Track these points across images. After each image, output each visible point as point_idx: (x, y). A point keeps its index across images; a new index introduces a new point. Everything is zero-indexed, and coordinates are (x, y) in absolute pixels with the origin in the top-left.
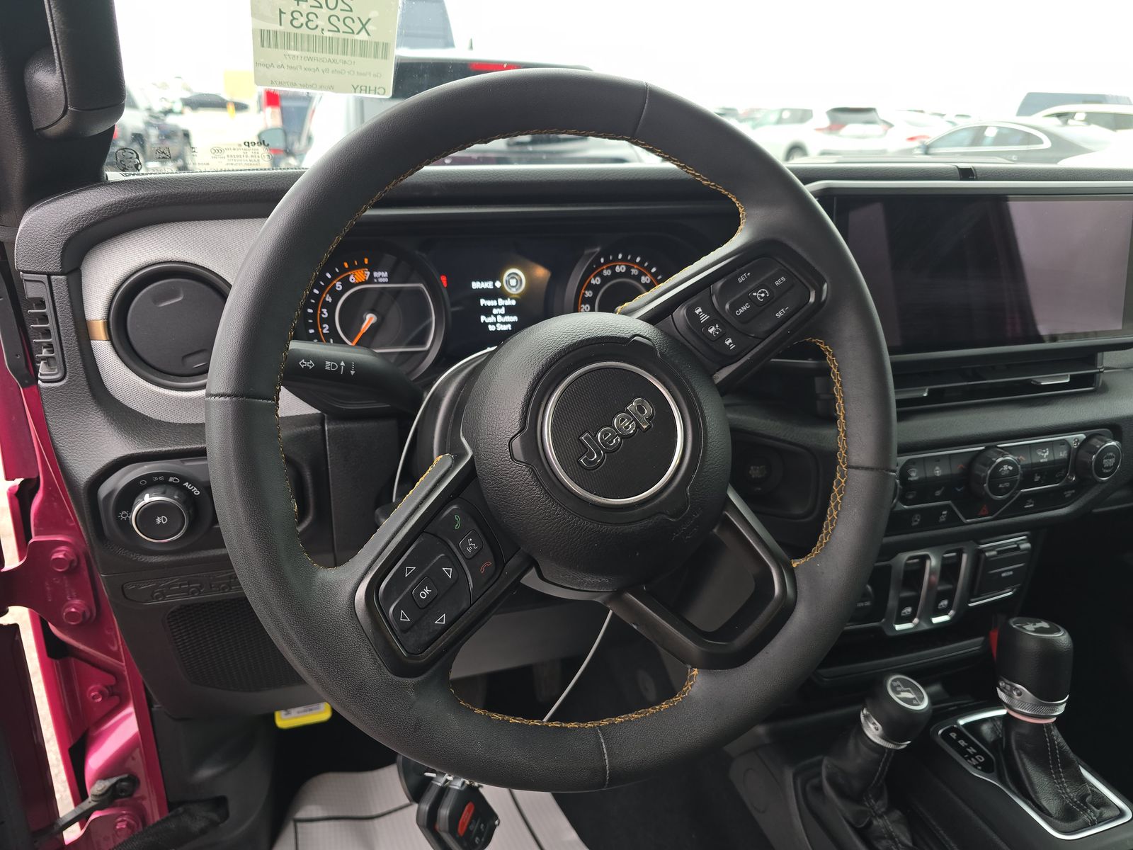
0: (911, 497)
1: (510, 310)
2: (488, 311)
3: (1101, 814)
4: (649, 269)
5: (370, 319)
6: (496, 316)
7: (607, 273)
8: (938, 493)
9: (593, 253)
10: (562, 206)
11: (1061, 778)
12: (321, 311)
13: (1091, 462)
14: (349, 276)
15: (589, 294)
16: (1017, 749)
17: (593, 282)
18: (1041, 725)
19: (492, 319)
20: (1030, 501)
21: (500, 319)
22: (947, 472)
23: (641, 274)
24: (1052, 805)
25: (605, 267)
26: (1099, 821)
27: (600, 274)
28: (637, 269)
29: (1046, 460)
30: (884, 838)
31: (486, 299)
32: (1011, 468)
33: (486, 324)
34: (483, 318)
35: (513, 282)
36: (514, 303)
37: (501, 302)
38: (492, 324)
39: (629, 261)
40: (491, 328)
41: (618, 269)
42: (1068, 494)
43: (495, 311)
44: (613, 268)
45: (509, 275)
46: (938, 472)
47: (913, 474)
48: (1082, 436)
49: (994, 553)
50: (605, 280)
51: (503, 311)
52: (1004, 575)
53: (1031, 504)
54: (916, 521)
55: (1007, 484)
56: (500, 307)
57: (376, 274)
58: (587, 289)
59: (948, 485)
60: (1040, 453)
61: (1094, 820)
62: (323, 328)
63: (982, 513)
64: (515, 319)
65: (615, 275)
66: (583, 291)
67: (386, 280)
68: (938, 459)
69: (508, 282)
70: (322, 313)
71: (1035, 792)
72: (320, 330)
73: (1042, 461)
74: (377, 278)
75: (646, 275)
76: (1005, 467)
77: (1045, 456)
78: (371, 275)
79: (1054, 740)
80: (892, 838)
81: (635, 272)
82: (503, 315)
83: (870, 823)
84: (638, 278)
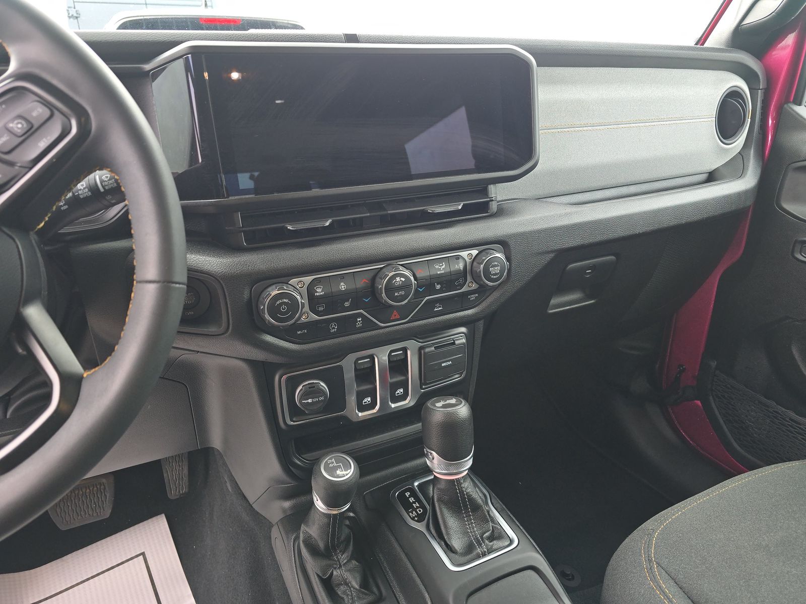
0: (321, 309)
3: (492, 546)
8: (347, 304)
11: (471, 520)
13: (480, 271)
16: (438, 501)
18: (453, 481)
20: (438, 305)
22: (352, 286)
24: (457, 543)
26: (489, 552)
29: (443, 272)
30: (342, 585)
32: (403, 279)
42: (473, 297)
46: (343, 287)
47: (319, 290)
48: (474, 252)
49: (433, 348)
52: (443, 365)
53: (440, 307)
54: (334, 328)
55: (402, 293)
59: (356, 298)
60: (437, 267)
61: (485, 552)
63: (393, 318)
68: (342, 277)
71: (448, 534)
73: (439, 273)
76: (398, 279)
77: (441, 269)
79: (463, 492)
80: (347, 584)
83: (332, 574)
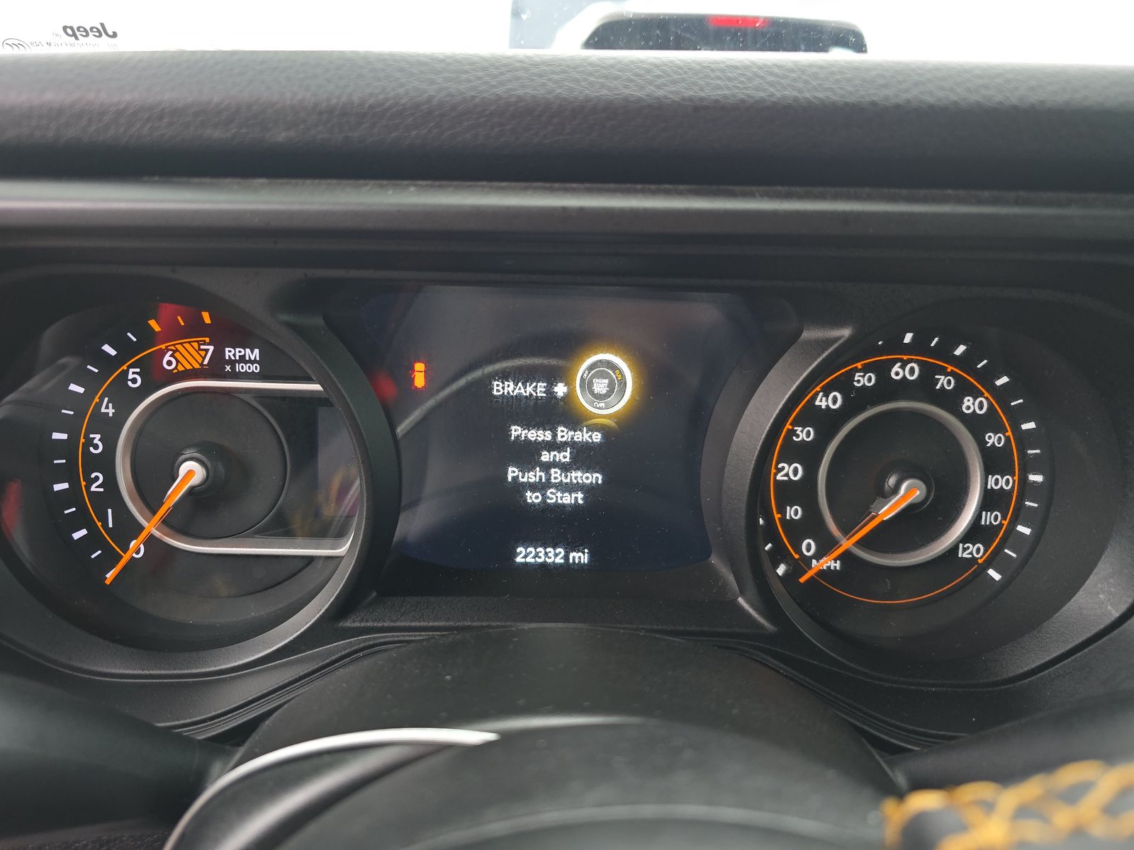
1: (583, 457)
2: (528, 455)
4: (987, 378)
5: (191, 472)
6: (547, 467)
7: (864, 380)
9: (829, 342)
10: (732, 195)
12: (86, 436)
14: (163, 353)
15: (804, 434)
17: (821, 402)
19: (534, 476)
21: (556, 475)
23: (964, 389)
25: (859, 365)
27: (844, 384)
28: (952, 374)
31: (527, 425)
33: (519, 488)
34: (512, 472)
35: (600, 386)
36: (597, 437)
37: (563, 434)
38: (533, 487)
39: (934, 353)
40: (532, 498)
41: (897, 372)
43: (546, 457)
44: (882, 370)
45: (591, 368)
50: (856, 400)
51: (565, 456)
56: (559, 447)
57: (229, 353)
58: (802, 421)
62: (90, 482)
64: (595, 478)
65: (887, 389)
66: (788, 426)
67: (255, 368)
69: (587, 385)
70: (90, 442)
72: (83, 483)
74: (232, 363)
75: (976, 394)
78: (218, 354)
81: (944, 382)
82: (565, 468)
84: (951, 401)
